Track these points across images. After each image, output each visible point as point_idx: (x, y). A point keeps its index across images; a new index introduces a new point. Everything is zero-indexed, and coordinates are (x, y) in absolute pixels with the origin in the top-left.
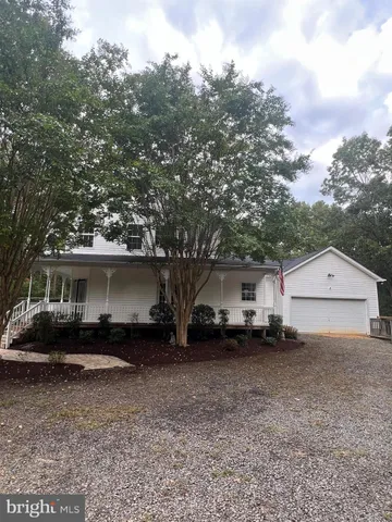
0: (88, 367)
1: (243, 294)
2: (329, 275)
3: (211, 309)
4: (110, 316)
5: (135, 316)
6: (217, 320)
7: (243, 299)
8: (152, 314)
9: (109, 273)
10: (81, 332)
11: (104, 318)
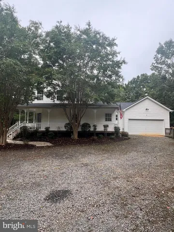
0: (37, 145)
1: (106, 118)
2: (147, 109)
3: (89, 124)
4: (49, 128)
5: (59, 128)
6: (92, 129)
7: (106, 120)
8: (65, 127)
9: (49, 111)
10: (38, 134)
11: (47, 129)
